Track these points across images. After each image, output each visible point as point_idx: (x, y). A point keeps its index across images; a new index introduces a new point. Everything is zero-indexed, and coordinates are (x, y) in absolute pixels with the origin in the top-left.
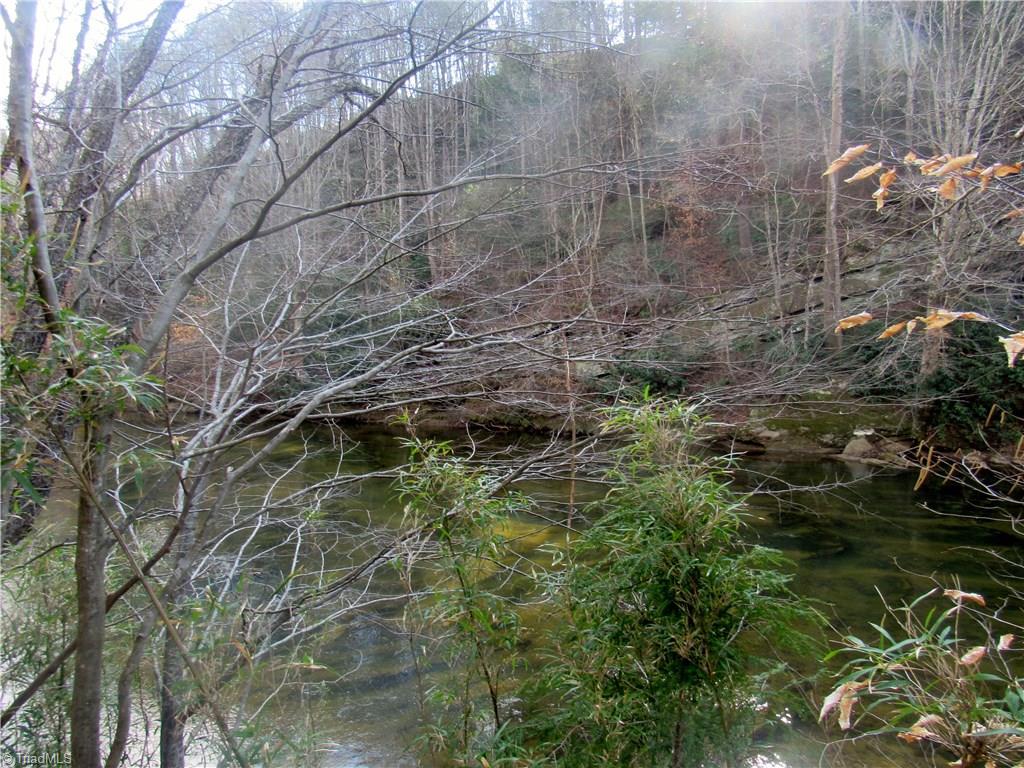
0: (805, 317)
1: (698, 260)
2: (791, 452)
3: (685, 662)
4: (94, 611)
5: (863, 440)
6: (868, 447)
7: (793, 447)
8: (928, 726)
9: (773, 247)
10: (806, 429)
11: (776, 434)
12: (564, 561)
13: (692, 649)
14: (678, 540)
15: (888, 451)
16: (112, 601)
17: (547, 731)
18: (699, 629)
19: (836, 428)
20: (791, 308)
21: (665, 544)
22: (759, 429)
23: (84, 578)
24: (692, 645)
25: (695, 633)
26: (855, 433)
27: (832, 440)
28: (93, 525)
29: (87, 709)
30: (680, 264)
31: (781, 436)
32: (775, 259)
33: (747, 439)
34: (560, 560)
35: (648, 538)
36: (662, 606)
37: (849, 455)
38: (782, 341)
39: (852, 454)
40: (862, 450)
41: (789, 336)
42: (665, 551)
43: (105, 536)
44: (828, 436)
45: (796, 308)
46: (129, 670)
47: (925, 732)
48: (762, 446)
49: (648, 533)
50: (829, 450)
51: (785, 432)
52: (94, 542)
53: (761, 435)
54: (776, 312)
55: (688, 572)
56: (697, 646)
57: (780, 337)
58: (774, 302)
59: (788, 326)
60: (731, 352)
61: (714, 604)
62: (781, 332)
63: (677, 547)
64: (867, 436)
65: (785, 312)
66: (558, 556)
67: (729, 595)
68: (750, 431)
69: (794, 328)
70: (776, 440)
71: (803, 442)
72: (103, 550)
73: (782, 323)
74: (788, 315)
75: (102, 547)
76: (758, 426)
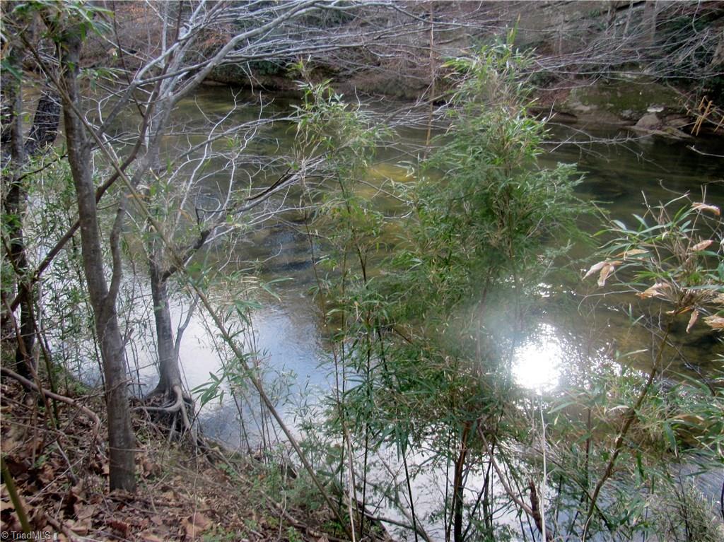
0: (628, 12)
2: (596, 123)
3: (495, 249)
4: (87, 192)
5: (654, 116)
6: (656, 121)
7: (599, 120)
8: (658, 290)
10: (612, 105)
11: (587, 109)
12: (415, 174)
13: (501, 241)
14: (499, 165)
15: (670, 125)
16: (101, 192)
17: (396, 286)
18: (506, 228)
19: (634, 106)
21: (490, 166)
22: (575, 104)
23: (76, 169)
24: (500, 238)
25: (504, 230)
26: (648, 110)
27: (630, 115)
28: (76, 131)
29: (93, 256)
31: (591, 110)
33: (566, 111)
35: (477, 163)
36: (483, 211)
37: (640, 126)
38: (606, 32)
39: (643, 126)
40: (651, 123)
41: (611, 28)
42: (488, 172)
43: (86, 140)
44: (627, 111)
45: (623, 4)
46: (116, 231)
47: (656, 293)
48: (575, 117)
49: (477, 158)
50: (625, 122)
51: (594, 107)
52: (79, 144)
53: (576, 109)
55: (504, 188)
56: (504, 239)
57: (605, 29)
59: (613, 19)
61: (519, 211)
62: (606, 24)
63: (498, 170)
64: (657, 113)
66: (411, 170)
67: (531, 204)
68: (568, 105)
69: (618, 21)
70: (586, 113)
71: (607, 115)
72: (87, 150)
73: (609, 16)
74: (614, 10)
75: (85, 147)
76: (575, 102)
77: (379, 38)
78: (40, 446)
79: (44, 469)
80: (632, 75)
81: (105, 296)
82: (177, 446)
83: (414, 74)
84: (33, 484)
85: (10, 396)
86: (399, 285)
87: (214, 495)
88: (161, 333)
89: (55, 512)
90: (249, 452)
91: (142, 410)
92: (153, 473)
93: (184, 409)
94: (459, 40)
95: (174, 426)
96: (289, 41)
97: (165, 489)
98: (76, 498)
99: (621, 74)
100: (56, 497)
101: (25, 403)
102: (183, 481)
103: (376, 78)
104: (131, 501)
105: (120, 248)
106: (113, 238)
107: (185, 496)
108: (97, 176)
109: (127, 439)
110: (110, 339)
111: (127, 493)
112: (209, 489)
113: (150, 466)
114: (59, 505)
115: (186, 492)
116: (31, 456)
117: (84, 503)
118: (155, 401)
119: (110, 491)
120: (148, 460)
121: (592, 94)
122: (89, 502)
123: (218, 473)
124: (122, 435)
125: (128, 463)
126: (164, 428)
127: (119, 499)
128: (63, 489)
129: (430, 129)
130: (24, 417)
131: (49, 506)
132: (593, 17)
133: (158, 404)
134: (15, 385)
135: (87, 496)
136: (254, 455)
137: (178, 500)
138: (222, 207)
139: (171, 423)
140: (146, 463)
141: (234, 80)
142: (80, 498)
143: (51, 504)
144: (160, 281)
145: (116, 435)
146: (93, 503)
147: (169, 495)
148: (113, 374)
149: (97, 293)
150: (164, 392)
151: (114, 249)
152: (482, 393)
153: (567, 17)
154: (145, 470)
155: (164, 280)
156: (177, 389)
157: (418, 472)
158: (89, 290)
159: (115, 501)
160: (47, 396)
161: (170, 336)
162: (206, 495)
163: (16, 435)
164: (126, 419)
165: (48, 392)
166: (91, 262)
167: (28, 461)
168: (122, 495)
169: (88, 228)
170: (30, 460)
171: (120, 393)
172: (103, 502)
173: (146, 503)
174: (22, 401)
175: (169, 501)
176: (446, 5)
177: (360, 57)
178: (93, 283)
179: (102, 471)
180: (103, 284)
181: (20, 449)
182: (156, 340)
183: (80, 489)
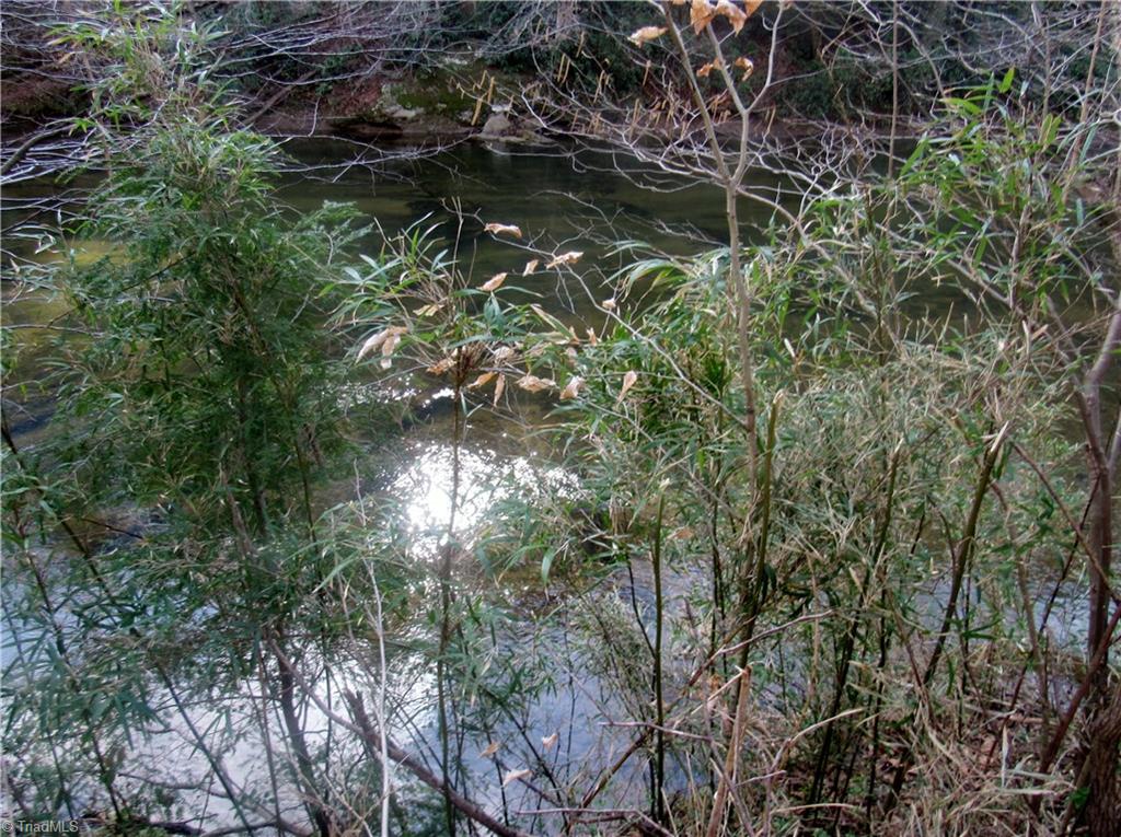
2: (430, 133)
5: (503, 118)
6: (506, 123)
7: (431, 128)
10: (444, 106)
11: (411, 114)
14: (193, 207)
15: (525, 127)
22: (393, 108)
24: (236, 329)
26: (494, 109)
27: (471, 118)
31: (418, 115)
33: (382, 120)
37: (488, 133)
39: (492, 132)
40: (501, 127)
44: (466, 113)
48: (399, 128)
50: (468, 129)
51: (421, 110)
53: (396, 115)
63: (191, 215)
64: (505, 112)
67: (270, 266)
68: (384, 111)
70: (412, 121)
71: (441, 121)
76: (392, 105)
80: (461, 60)
99: (447, 59)
121: (414, 90)
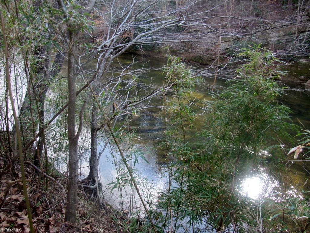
0: (305, 34)
1: (270, 9)
2: (288, 81)
3: (248, 134)
4: (73, 93)
9: (300, 6)
12: (215, 98)
13: (251, 130)
14: (255, 96)
16: (78, 93)
17: (200, 146)
19: (306, 74)
20: (301, 29)
23: (70, 83)
25: (253, 126)
28: (72, 68)
30: (263, 10)
31: (286, 75)
32: (300, 11)
34: (214, 98)
36: (244, 116)
37: (308, 84)
41: (297, 40)
43: (76, 72)
45: (303, 30)
50: (301, 81)
52: (73, 73)
54: (295, 31)
57: (294, 40)
58: (295, 27)
59: (298, 36)
60: (275, 44)
61: (261, 118)
62: (295, 38)
63: (255, 98)
65: (298, 31)
66: (214, 96)
69: (300, 37)
71: (293, 78)
72: (75, 76)
73: (296, 35)
74: (299, 33)
75: (75, 75)
77: (197, 38)
78: (39, 197)
79: (39, 208)
80: (305, 61)
81: (74, 137)
82: (93, 204)
83: (207, 54)
84: (34, 213)
85: (29, 173)
86: (202, 146)
87: (107, 229)
88: (92, 154)
89: (41, 228)
90: (122, 210)
91: (81, 186)
92: (83, 215)
93: (98, 188)
94: (228, 41)
95: (93, 195)
96: (159, 37)
97: (87, 223)
98: (51, 223)
99: (301, 60)
100: (43, 221)
101: (35, 177)
102: (94, 220)
103: (191, 55)
104: (73, 227)
105: (83, 117)
106: (81, 113)
107: (95, 228)
108: (77, 86)
109: (75, 200)
110: (74, 155)
111: (72, 223)
112: (105, 226)
113: (82, 212)
114: (43, 225)
115: (95, 226)
116: (35, 201)
117: (54, 226)
118: (86, 183)
119: (65, 222)
120: (81, 209)
121: (287, 68)
122: (55, 225)
123: (109, 218)
124: (73, 198)
125: (74, 210)
126: (88, 195)
127: (68, 226)
128: (45, 217)
129: (216, 78)
130: (34, 183)
131: (39, 225)
132: (289, 35)
133: (87, 184)
134: (32, 169)
135: (55, 222)
136: (124, 212)
137: (92, 229)
138: (123, 103)
139: (92, 193)
140: (80, 210)
141: (133, 52)
142: (52, 223)
143: (40, 224)
144: (95, 132)
145: (71, 197)
146: (57, 226)
147: (88, 226)
148: (73, 170)
149: (71, 135)
150: (90, 179)
151: (80, 118)
152: (233, 200)
153: (277, 35)
154: (80, 213)
155: (97, 132)
156: (96, 179)
157: (199, 232)
158: (68, 134)
159: (66, 226)
160: (45, 176)
161: (96, 156)
162: (104, 228)
163: (30, 191)
164: (75, 191)
165: (45, 174)
166: (71, 122)
167: (33, 203)
168: (69, 224)
169: (71, 108)
170: (34, 202)
171: (74, 179)
172: (61, 226)
173: (79, 229)
174: (34, 176)
175: (88, 229)
176: (224, 27)
177: (185, 46)
178: (70, 131)
179: (62, 211)
180: (74, 132)
181: (30, 197)
182: (90, 156)
183: (53, 219)
